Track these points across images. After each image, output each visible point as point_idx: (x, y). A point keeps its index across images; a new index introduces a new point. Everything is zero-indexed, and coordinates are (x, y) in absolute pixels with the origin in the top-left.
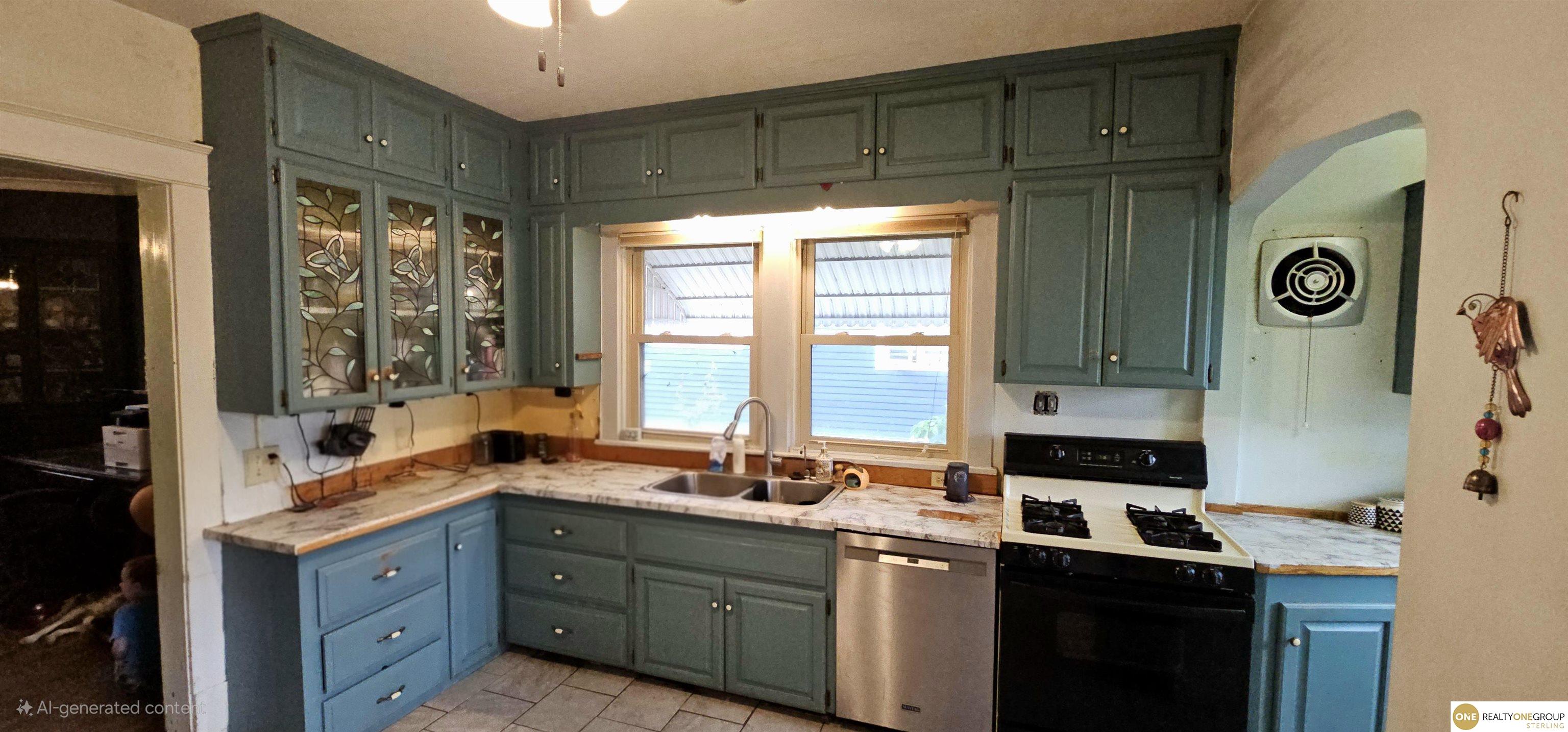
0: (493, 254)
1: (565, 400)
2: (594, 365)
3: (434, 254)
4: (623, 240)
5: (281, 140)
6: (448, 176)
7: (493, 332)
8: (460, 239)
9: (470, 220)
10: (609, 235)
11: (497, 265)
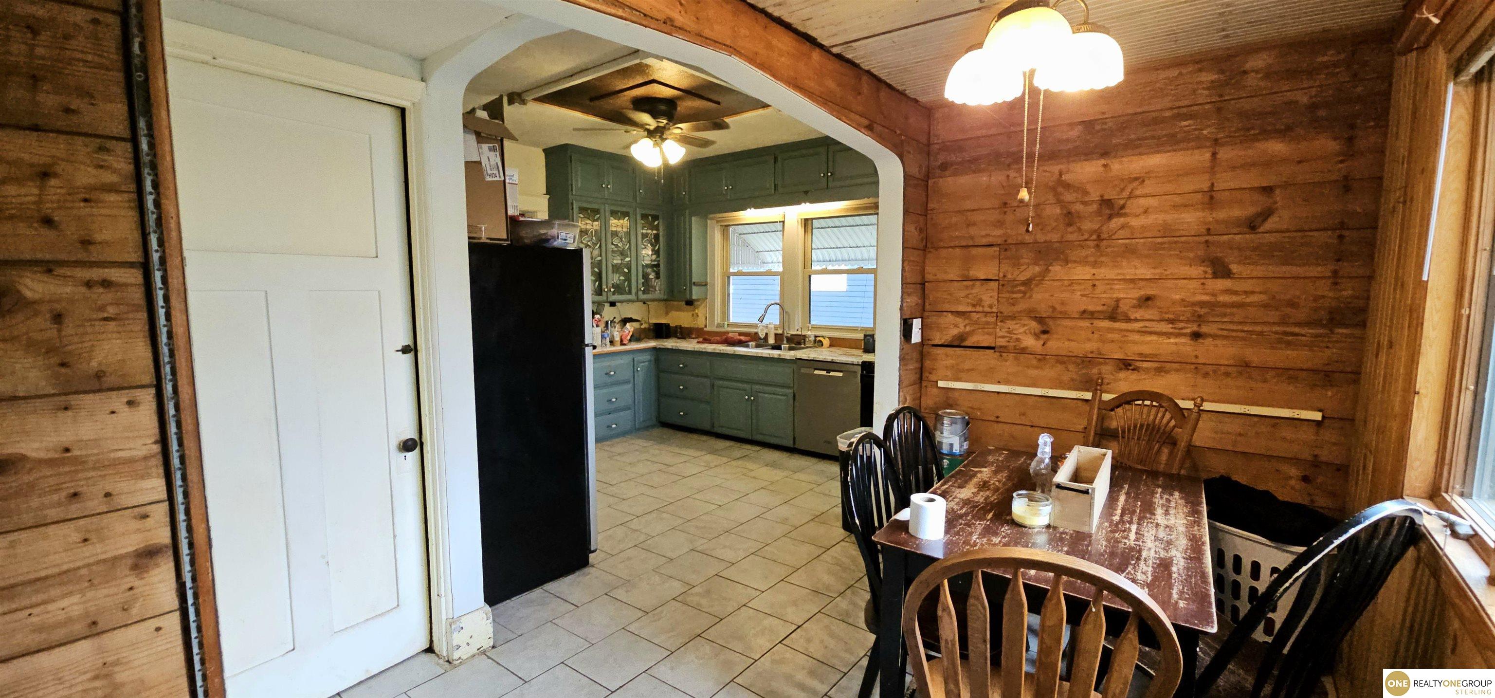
0: (655, 232)
1: (688, 307)
2: (703, 288)
3: (628, 234)
4: (718, 222)
5: (574, 192)
6: (635, 197)
7: (654, 271)
8: (639, 226)
9: (644, 217)
10: (712, 219)
11: (657, 237)
